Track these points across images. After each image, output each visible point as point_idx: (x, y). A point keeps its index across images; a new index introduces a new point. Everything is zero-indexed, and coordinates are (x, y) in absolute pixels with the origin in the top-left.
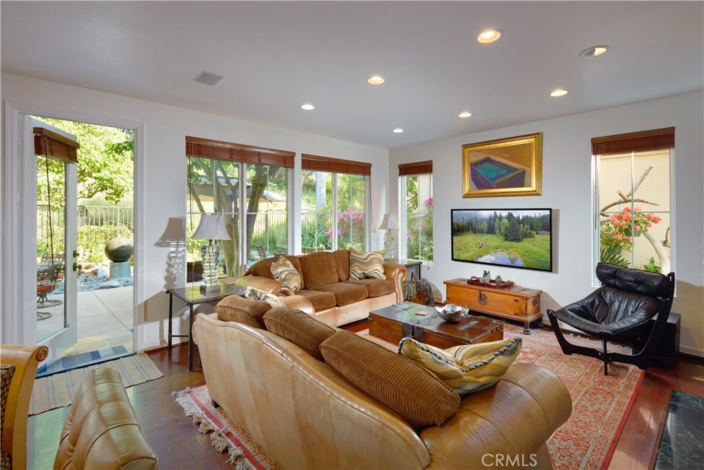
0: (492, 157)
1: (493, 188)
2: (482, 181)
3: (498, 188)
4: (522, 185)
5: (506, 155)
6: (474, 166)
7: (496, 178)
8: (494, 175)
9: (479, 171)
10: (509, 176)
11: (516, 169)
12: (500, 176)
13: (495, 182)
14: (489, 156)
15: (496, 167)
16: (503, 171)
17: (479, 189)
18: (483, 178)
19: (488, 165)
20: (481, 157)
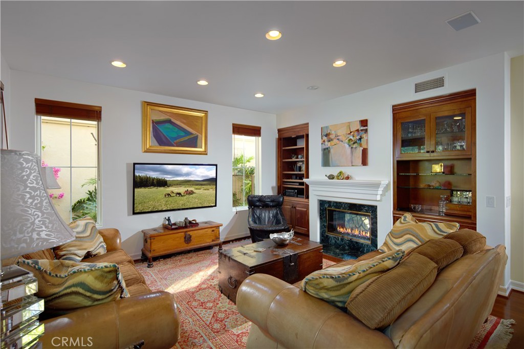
0: (173, 120)
1: (174, 146)
2: (164, 139)
3: (177, 146)
4: (195, 146)
5: (185, 121)
6: (156, 123)
7: (176, 138)
8: (174, 135)
9: (161, 129)
10: (186, 138)
11: (191, 134)
12: (179, 137)
13: (175, 141)
14: (171, 118)
15: (176, 129)
16: (182, 134)
17: (160, 145)
18: (164, 135)
19: (168, 125)
20: (163, 117)
